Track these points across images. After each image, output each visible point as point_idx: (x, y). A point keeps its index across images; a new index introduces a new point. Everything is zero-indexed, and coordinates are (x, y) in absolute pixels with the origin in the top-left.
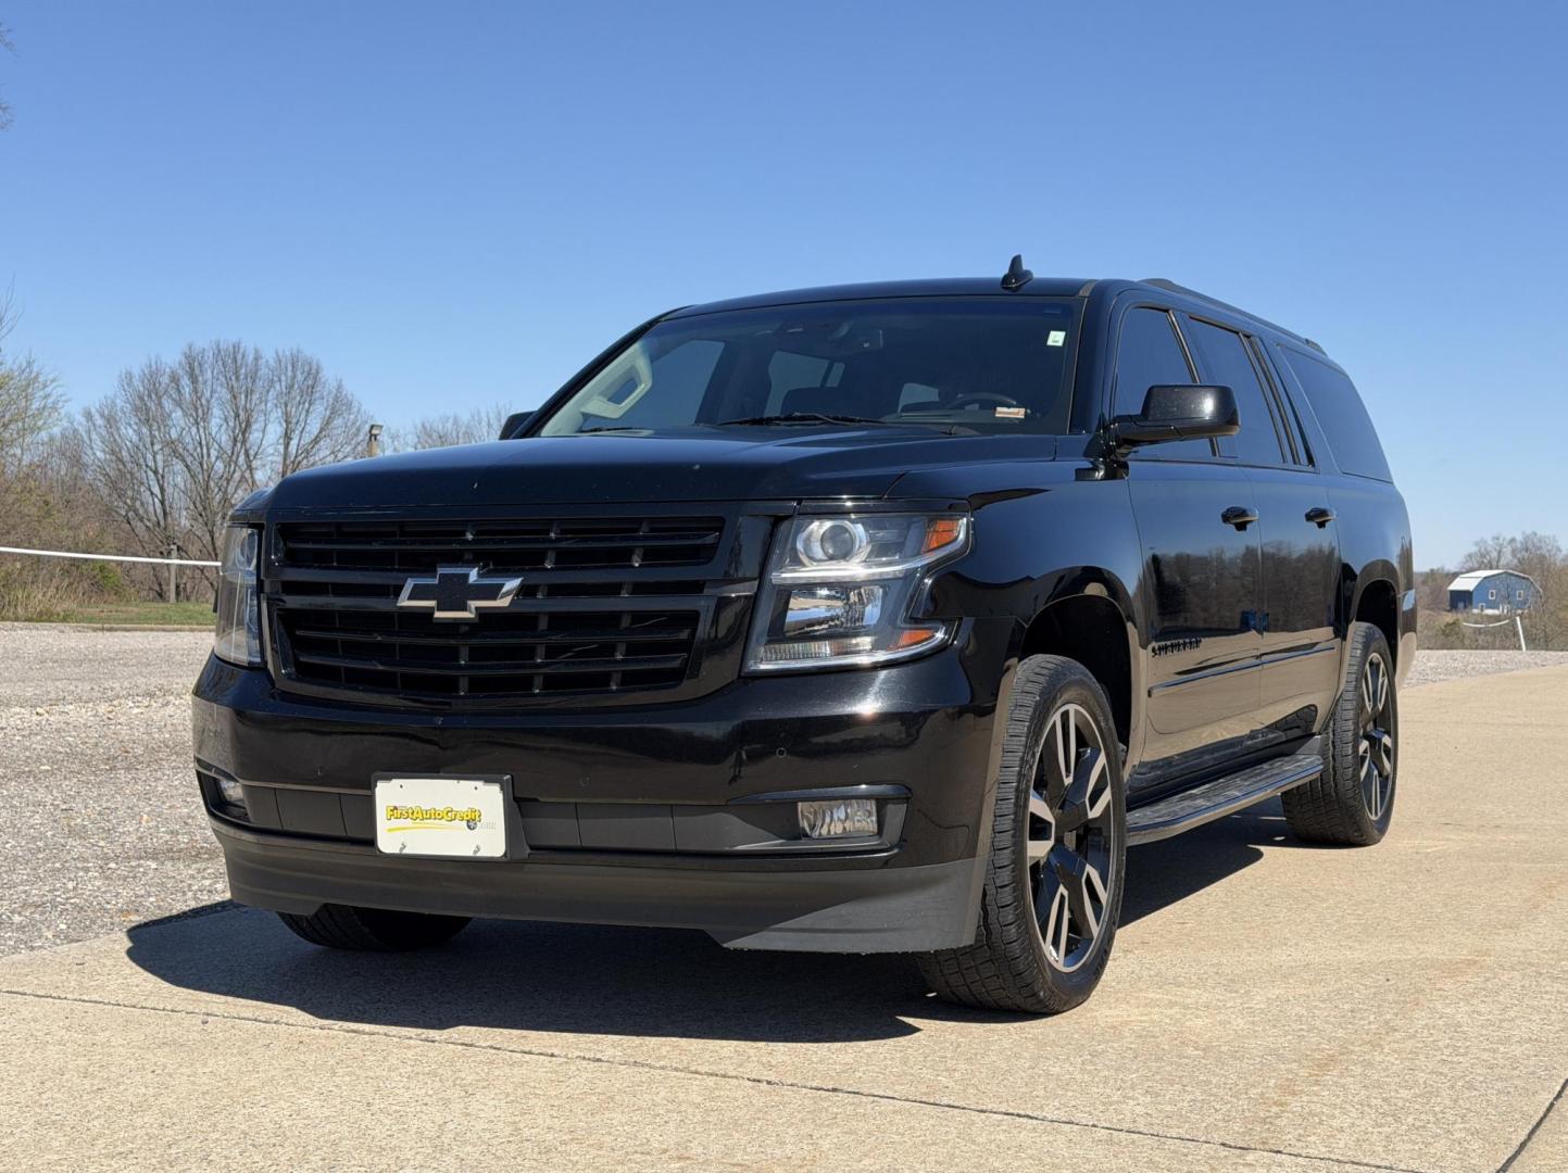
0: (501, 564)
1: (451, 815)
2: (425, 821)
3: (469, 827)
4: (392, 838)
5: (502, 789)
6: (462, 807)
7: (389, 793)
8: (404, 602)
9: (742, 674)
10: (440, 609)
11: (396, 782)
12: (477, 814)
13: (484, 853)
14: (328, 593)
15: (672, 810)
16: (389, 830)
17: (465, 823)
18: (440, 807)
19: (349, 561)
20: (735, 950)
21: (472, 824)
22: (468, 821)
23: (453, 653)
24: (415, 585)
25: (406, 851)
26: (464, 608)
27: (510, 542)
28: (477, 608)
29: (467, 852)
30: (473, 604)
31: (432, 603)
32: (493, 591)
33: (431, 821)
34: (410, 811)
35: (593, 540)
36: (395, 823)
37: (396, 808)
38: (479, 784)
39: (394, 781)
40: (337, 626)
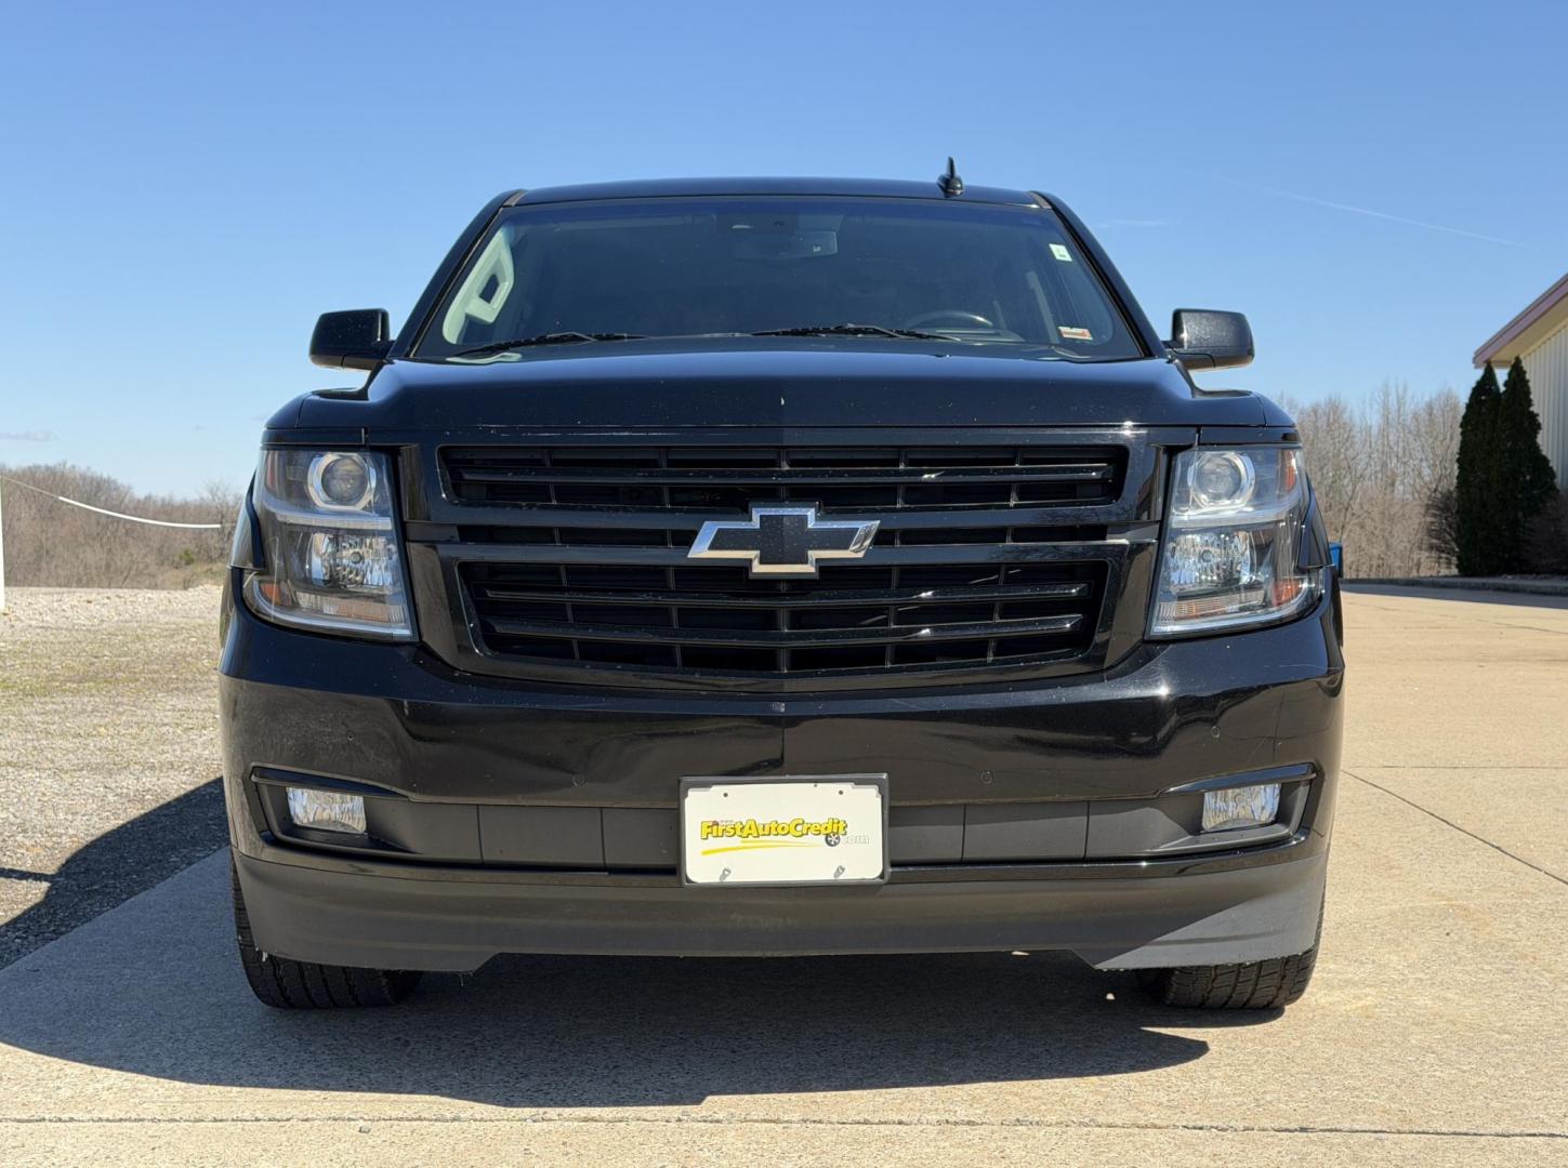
0: (835, 501)
1: (801, 829)
2: (761, 838)
3: (828, 843)
4: (703, 864)
5: (880, 792)
6: (820, 818)
7: (703, 805)
8: (700, 551)
9: (1146, 638)
10: (762, 562)
11: (717, 790)
12: (842, 825)
13: (852, 874)
14: (553, 541)
15: (1088, 807)
16: (704, 853)
17: (821, 838)
18: (785, 819)
19: (571, 497)
20: (1109, 971)
21: (833, 839)
22: (827, 836)
23: (768, 620)
24: (719, 530)
25: (731, 879)
26: (804, 561)
27: (852, 474)
28: (817, 560)
29: (824, 874)
30: (814, 554)
31: (752, 554)
32: (842, 540)
33: (771, 838)
34: (738, 827)
35: (965, 473)
36: (713, 842)
37: (716, 824)
38: (847, 787)
39: (715, 788)
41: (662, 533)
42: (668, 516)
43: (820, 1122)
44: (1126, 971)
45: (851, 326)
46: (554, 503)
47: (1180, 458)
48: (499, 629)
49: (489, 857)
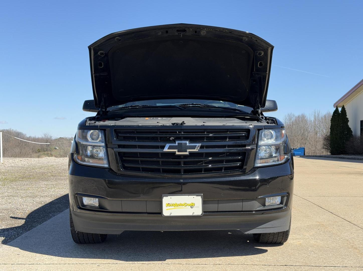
0: (192, 140)
1: (186, 205)
2: (178, 207)
3: (191, 208)
4: (167, 212)
5: (201, 197)
6: (189, 202)
7: (166, 200)
8: (166, 150)
9: (254, 167)
10: (178, 152)
12: (194, 204)
13: (196, 214)
14: (137, 148)
15: (243, 201)
16: (167, 210)
17: (190, 206)
18: (183, 203)
19: (140, 139)
20: (247, 234)
21: (192, 207)
22: (191, 206)
23: (179, 163)
24: (170, 146)
25: (172, 215)
26: (186, 152)
27: (196, 134)
28: (189, 151)
29: (190, 214)
30: (188, 150)
31: (176, 150)
32: (194, 147)
33: (180, 206)
34: (173, 204)
35: (218, 134)
36: (168, 208)
37: (169, 204)
38: (195, 196)
39: (169, 197)
40: (139, 156)
41: (158, 146)
42: (160, 143)
43: (189, 264)
44: (251, 234)
45: (195, 103)
46: (137, 140)
47: (260, 131)
48: (126, 165)
49: (123, 211)
